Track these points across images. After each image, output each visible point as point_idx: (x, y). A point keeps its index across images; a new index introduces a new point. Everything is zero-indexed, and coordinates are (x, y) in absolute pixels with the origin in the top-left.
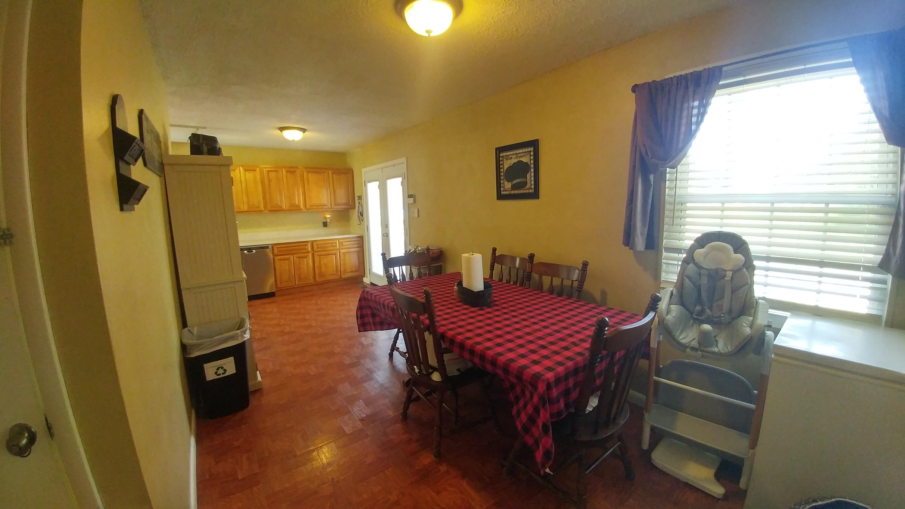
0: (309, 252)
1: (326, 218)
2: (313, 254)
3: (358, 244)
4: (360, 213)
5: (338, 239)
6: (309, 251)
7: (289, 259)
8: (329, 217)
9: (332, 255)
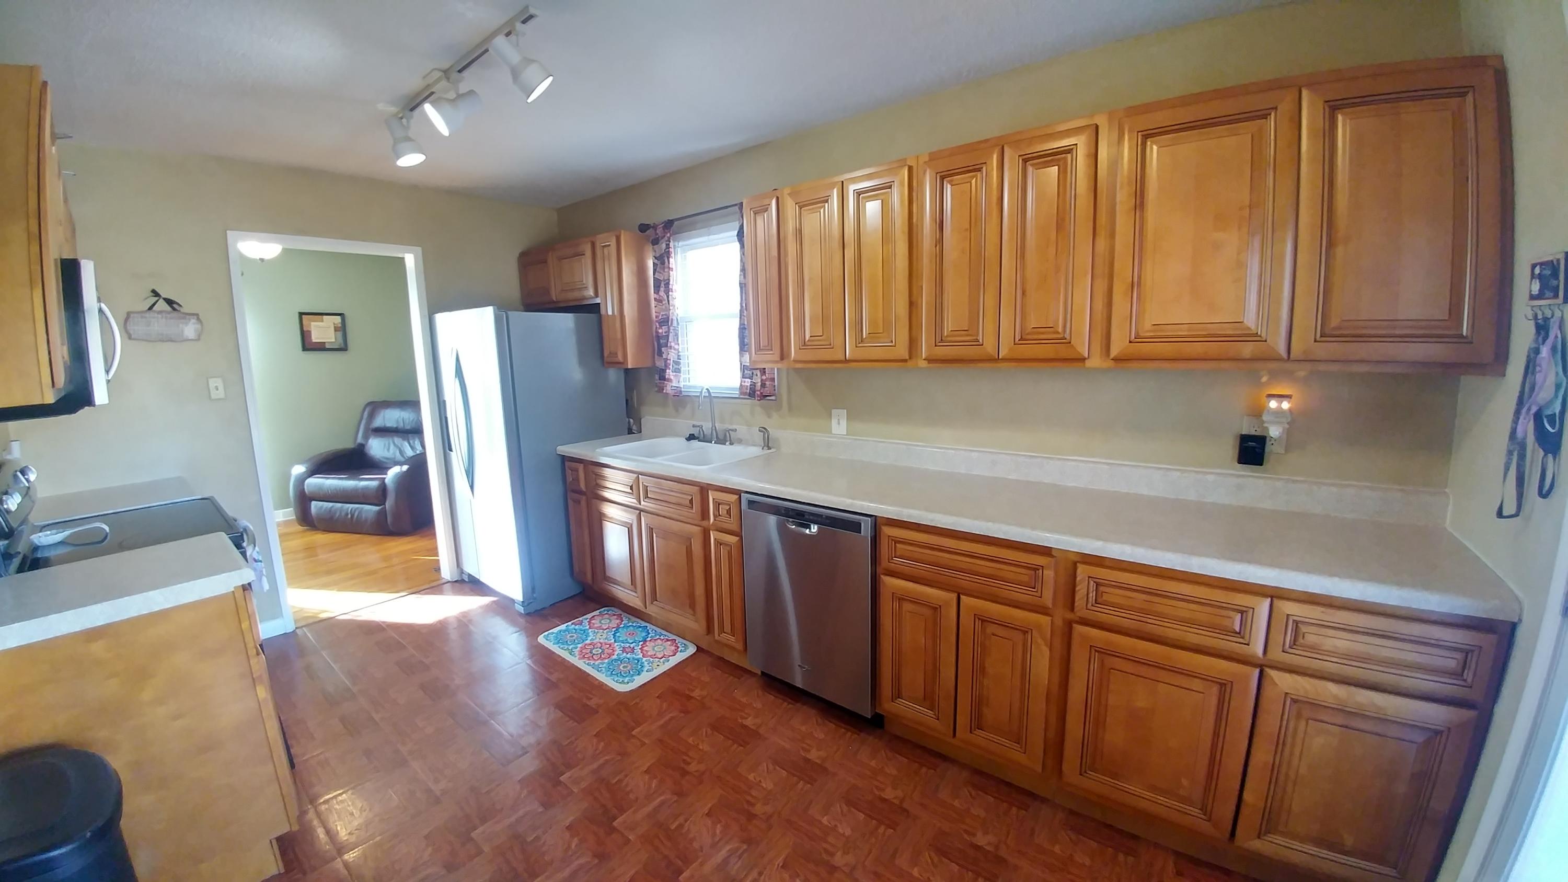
0: (1042, 609)
2: (1068, 626)
6: (1046, 606)
7: (940, 606)
8: (1279, 413)
9: (1197, 684)
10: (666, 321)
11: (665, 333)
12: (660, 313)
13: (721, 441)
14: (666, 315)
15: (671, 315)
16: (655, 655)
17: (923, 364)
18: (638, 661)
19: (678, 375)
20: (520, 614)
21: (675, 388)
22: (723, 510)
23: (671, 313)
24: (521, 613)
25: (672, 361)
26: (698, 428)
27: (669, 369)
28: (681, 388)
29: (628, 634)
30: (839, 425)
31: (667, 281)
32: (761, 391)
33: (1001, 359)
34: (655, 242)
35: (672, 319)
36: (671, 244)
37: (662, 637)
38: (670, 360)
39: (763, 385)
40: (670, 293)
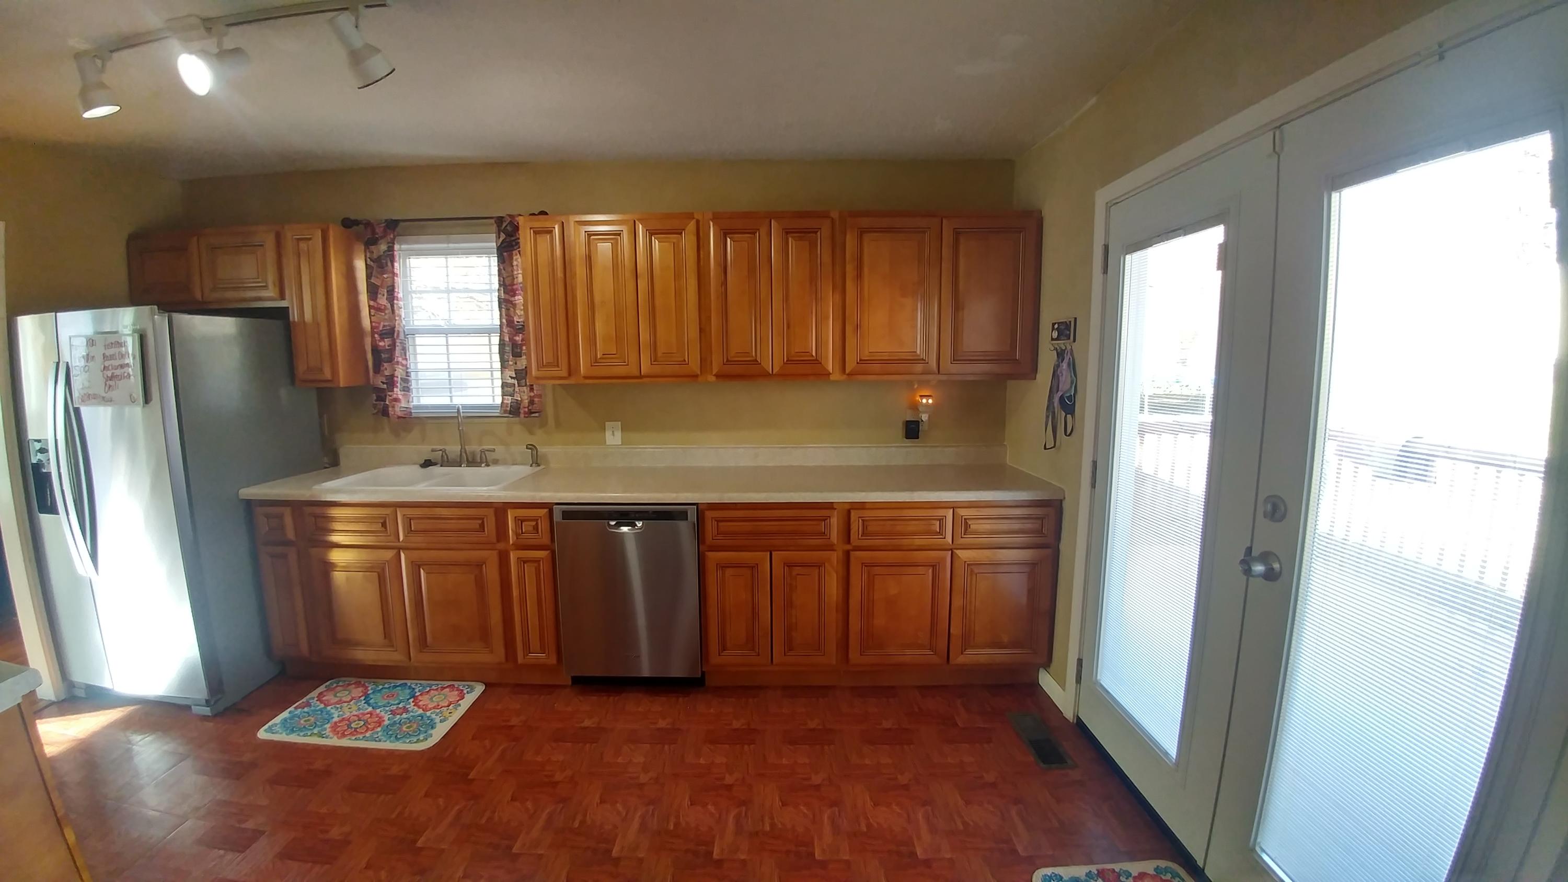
0: (830, 548)
1: (915, 407)
2: (847, 554)
3: (1039, 532)
4: (1062, 398)
5: (954, 506)
6: (833, 545)
7: (757, 564)
8: (927, 405)
9: (921, 570)
10: (390, 333)
11: (388, 346)
12: (379, 323)
13: (473, 462)
14: (389, 325)
15: (397, 326)
16: (438, 705)
17: (714, 378)
18: (422, 717)
19: (407, 395)
20: (204, 718)
21: (405, 409)
22: (527, 526)
23: (396, 324)
24: (209, 716)
25: (399, 379)
26: (441, 452)
27: (397, 387)
28: (411, 408)
29: (385, 697)
30: (613, 437)
31: (391, 288)
32: (530, 408)
33: (775, 375)
34: (371, 242)
35: (398, 331)
36: (396, 247)
37: (434, 687)
38: (397, 377)
39: (531, 402)
40: (395, 302)
